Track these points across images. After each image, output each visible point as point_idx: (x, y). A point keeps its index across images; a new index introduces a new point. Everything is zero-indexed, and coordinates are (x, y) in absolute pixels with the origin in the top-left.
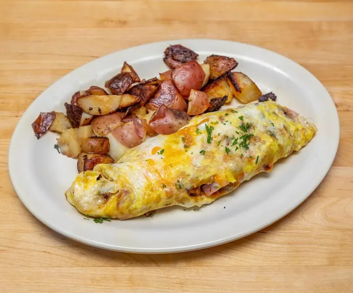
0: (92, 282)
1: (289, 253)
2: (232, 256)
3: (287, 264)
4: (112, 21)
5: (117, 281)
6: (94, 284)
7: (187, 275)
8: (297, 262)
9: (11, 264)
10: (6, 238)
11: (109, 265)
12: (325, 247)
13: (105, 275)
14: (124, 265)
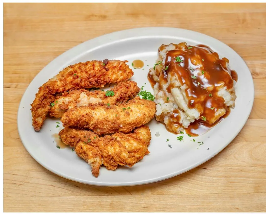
0: (84, 207)
1: (225, 184)
2: (184, 187)
3: (224, 192)
4: (96, 16)
5: (101, 206)
6: (86, 208)
7: (152, 201)
8: (231, 190)
9: (26, 194)
10: (23, 176)
11: (96, 195)
12: (251, 179)
13: (93, 201)
14: (107, 194)
